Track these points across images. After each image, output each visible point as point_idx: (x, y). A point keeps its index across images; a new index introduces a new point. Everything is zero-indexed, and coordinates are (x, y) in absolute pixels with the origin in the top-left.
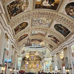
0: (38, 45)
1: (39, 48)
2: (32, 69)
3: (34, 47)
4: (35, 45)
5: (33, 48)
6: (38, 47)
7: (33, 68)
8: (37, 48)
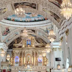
0: (36, 16)
1: (39, 21)
2: (28, 66)
3: (28, 20)
4: (31, 15)
5: (27, 22)
6: (37, 19)
7: (29, 64)
8: (35, 21)
